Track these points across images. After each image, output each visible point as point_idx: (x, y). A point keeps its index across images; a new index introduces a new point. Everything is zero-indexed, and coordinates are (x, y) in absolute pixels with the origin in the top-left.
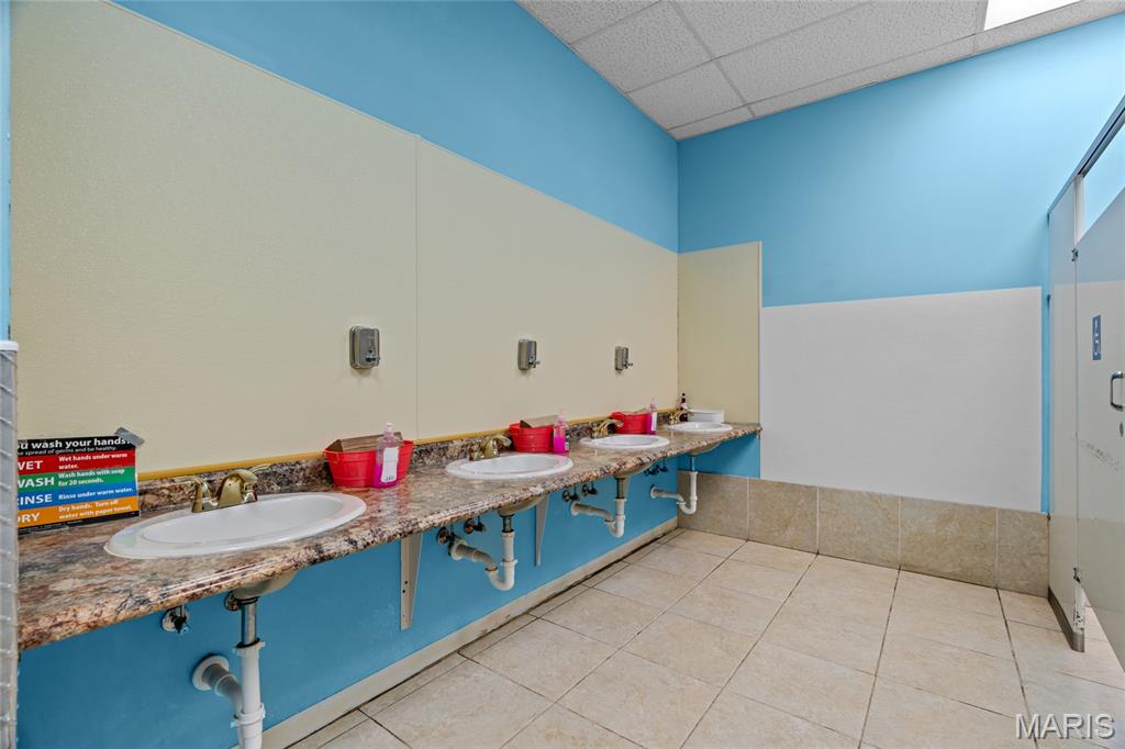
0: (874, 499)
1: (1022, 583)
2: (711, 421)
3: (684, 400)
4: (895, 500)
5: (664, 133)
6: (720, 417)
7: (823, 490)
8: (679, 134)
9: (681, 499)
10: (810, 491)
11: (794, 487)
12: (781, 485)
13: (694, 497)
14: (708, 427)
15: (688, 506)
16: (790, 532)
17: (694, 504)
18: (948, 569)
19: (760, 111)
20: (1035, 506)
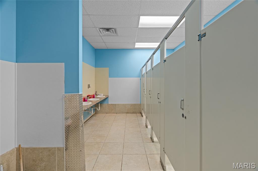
0: (123, 104)
1: (138, 112)
2: (101, 95)
3: (96, 92)
4: (126, 104)
5: (94, 48)
6: (102, 95)
7: (117, 104)
8: (95, 48)
9: (97, 108)
10: (115, 105)
11: (113, 104)
12: (112, 104)
13: (99, 108)
14: (101, 96)
15: (98, 109)
16: (113, 111)
17: (99, 109)
18: (132, 112)
19: (108, 48)
20: (139, 103)
